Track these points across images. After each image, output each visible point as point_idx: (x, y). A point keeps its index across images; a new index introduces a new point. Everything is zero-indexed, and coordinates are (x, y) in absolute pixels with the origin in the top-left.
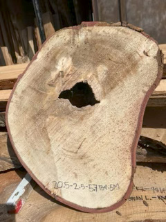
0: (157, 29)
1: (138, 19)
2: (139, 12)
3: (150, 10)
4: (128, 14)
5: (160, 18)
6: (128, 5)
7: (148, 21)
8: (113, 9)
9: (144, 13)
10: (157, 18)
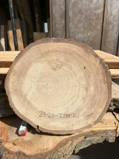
0: (85, 40)
1: (75, 34)
2: (76, 30)
3: (82, 30)
4: (70, 30)
5: (87, 35)
6: (71, 25)
7: (81, 36)
8: (62, 26)
9: (79, 31)
10: (86, 35)
